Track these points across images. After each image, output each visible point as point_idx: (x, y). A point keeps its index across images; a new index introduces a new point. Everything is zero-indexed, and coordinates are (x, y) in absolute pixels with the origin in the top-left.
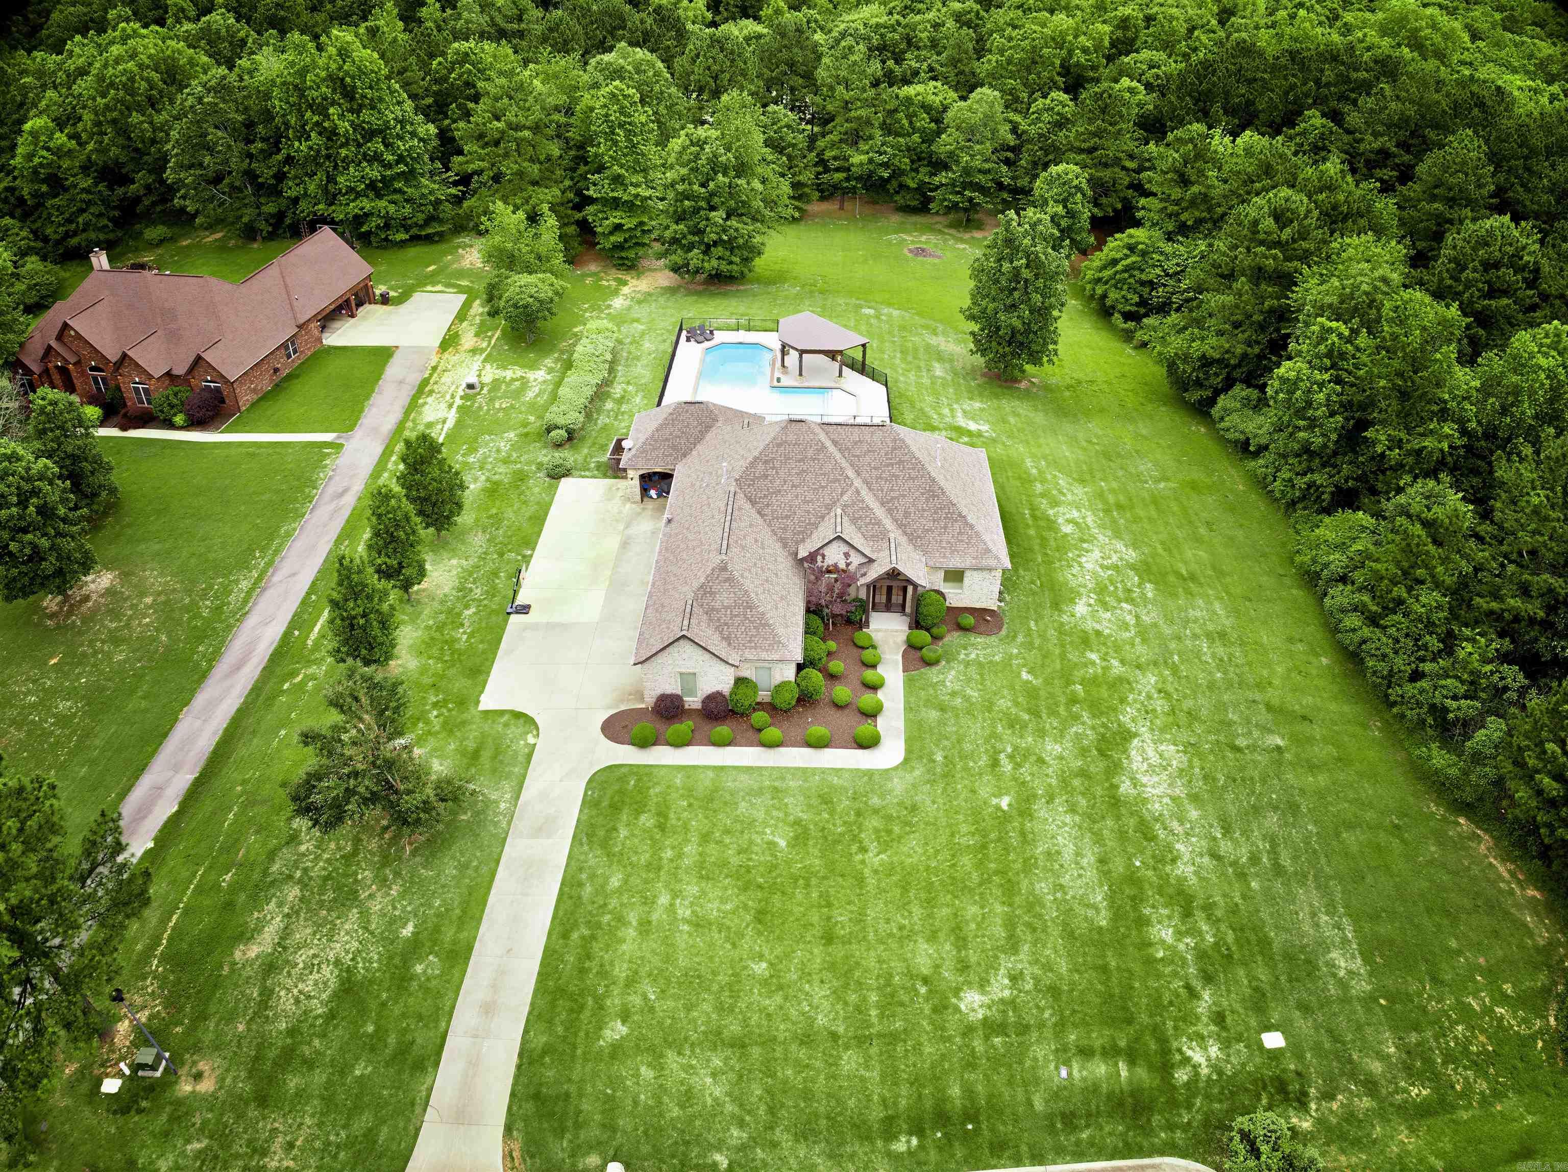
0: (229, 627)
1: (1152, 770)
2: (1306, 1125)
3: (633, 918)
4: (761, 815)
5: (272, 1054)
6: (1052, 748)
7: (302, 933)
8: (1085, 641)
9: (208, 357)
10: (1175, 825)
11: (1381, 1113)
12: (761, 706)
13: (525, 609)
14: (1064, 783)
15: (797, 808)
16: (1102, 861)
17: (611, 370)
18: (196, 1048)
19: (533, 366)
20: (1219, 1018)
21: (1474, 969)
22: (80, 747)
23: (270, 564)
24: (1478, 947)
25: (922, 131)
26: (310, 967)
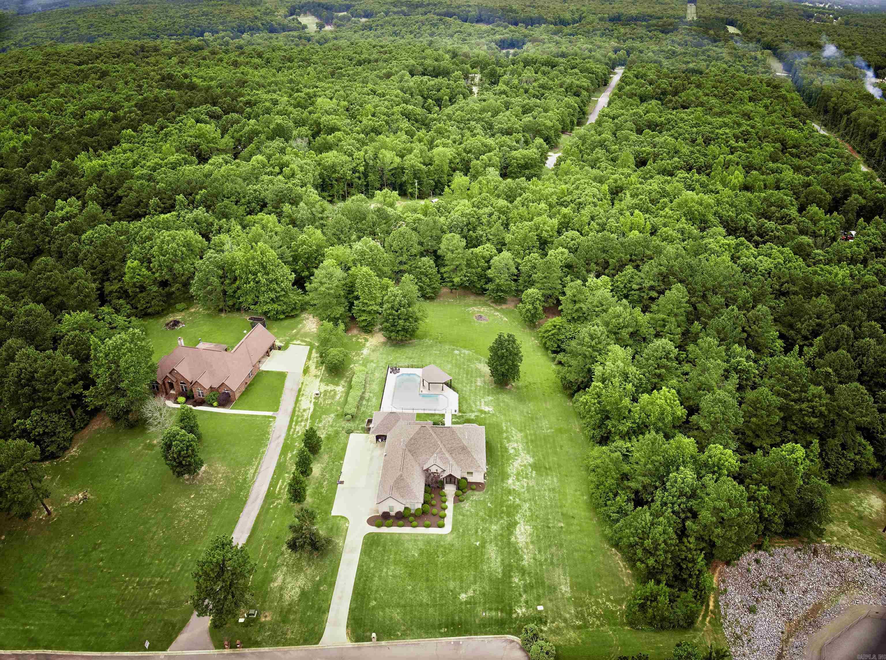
0: (250, 487)
1: (522, 534)
2: (545, 629)
3: (377, 575)
4: (411, 547)
5: (285, 610)
6: (494, 527)
7: (289, 579)
8: (509, 492)
9: (226, 383)
10: (525, 550)
11: (567, 627)
12: (412, 515)
13: (342, 483)
14: (496, 537)
15: (421, 545)
16: (502, 560)
17: (365, 387)
18: (264, 610)
19: (337, 385)
20: (527, 602)
21: (603, 592)
22: (209, 525)
23: (259, 464)
24: (606, 586)
25: (482, 267)
26: (292, 588)
